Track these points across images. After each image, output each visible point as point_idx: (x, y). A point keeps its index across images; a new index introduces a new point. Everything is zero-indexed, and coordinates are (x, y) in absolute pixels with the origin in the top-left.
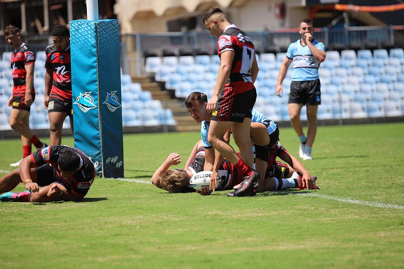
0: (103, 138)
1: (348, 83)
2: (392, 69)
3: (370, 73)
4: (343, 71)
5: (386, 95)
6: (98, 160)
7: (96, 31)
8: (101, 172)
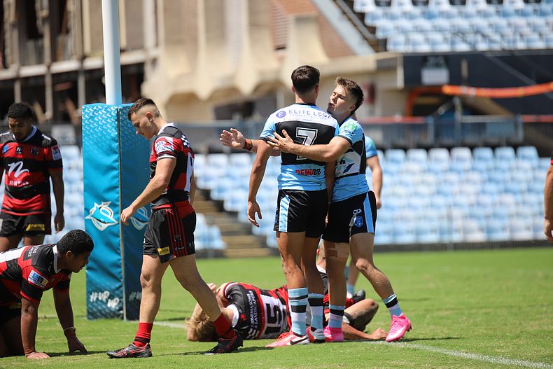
0: (125, 265)
1: (461, 193)
2: (520, 175)
3: (490, 180)
4: (453, 177)
5: (513, 209)
6: (118, 296)
7: (118, 120)
8: (121, 312)
